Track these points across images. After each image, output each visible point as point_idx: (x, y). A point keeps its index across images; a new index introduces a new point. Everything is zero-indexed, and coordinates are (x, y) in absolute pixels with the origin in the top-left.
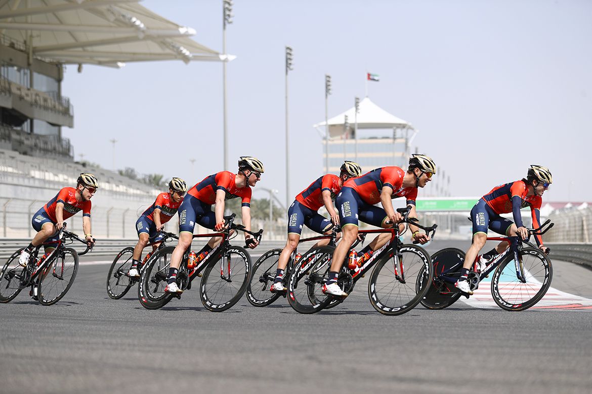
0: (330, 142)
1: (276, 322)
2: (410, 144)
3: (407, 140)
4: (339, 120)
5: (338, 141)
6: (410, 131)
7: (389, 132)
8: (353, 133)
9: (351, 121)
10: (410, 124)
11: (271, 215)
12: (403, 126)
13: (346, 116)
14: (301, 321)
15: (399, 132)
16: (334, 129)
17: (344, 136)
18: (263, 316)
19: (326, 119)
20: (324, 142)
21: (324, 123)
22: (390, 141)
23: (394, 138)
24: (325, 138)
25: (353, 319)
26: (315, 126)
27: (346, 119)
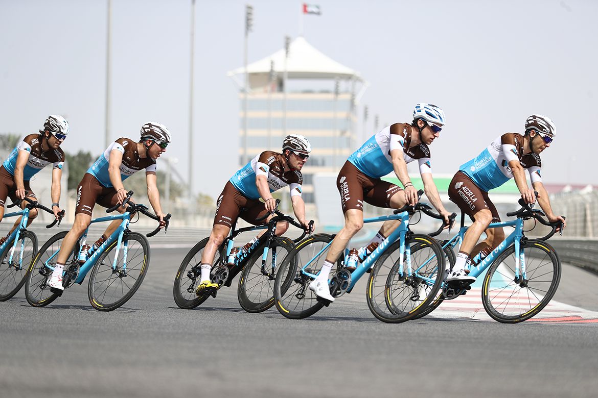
0: (249, 97)
1: (167, 331)
2: (357, 101)
3: (353, 95)
4: (262, 67)
5: (261, 94)
6: (358, 84)
7: (330, 84)
8: (281, 85)
9: (279, 68)
10: (358, 74)
11: (167, 193)
12: (348, 77)
13: (272, 63)
14: (203, 330)
15: (343, 85)
16: (255, 79)
17: (269, 88)
18: (150, 323)
19: (246, 64)
20: (242, 96)
21: (241, 70)
22: (331, 96)
23: (337, 93)
24: (243, 91)
25: (272, 329)
26: (230, 73)
27: (272, 67)
